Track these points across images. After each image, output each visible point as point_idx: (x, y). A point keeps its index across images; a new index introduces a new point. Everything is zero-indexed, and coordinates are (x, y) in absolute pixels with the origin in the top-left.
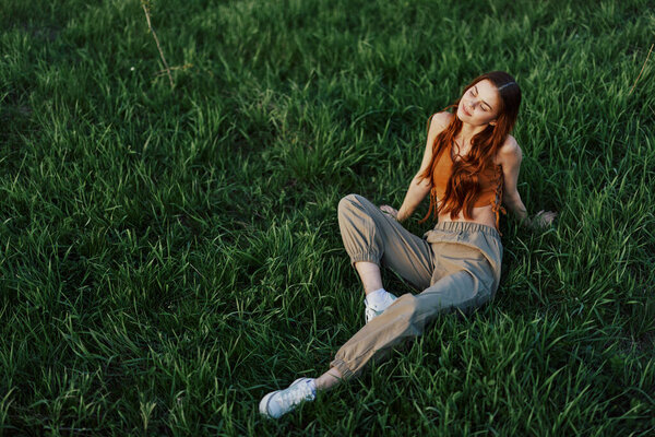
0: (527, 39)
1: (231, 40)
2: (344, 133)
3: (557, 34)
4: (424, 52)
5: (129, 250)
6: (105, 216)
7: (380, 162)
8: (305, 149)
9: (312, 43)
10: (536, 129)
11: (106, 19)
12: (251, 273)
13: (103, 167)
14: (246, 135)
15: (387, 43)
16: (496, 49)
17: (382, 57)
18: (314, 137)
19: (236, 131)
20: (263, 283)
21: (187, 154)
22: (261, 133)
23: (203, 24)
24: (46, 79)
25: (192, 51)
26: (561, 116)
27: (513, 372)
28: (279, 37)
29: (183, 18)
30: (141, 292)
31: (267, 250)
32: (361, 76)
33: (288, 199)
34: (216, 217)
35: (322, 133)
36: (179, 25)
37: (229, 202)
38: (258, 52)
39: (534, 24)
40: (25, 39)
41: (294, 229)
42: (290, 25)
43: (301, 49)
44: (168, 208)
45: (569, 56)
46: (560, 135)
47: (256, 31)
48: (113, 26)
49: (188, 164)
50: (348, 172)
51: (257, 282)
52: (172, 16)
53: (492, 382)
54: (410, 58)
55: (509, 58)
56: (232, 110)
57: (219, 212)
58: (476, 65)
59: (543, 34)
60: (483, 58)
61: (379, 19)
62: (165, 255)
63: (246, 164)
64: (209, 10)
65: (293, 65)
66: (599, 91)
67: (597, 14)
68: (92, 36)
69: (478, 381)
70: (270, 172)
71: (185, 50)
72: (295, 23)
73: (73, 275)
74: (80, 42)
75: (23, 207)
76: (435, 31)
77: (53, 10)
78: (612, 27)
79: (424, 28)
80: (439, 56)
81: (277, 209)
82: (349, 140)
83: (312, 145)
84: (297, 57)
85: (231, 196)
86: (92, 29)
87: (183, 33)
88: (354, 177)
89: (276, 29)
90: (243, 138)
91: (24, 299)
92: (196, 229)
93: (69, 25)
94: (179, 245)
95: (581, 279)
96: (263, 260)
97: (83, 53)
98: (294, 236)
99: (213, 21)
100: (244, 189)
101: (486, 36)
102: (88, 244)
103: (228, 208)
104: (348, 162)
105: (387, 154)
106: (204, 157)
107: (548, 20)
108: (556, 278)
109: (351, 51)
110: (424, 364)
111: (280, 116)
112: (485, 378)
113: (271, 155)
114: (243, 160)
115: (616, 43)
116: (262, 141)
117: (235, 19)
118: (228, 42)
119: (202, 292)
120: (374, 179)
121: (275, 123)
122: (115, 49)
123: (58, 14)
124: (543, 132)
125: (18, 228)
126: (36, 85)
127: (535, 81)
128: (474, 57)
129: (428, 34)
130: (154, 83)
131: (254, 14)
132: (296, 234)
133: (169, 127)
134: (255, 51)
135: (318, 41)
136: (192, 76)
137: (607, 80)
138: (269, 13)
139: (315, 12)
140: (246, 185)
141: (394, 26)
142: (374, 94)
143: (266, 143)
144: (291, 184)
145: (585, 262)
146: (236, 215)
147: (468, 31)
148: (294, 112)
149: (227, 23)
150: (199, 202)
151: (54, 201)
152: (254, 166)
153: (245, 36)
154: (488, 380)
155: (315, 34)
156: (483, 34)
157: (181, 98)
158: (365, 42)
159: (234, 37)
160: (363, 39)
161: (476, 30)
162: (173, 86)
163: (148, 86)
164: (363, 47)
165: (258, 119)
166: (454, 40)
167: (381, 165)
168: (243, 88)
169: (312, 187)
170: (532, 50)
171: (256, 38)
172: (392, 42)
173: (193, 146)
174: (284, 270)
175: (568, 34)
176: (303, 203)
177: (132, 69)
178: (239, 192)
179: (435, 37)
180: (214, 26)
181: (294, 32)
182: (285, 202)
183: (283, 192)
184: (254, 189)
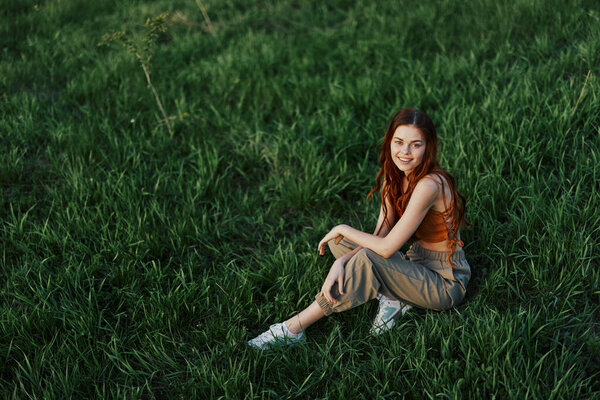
0: (475, 73)
1: (216, 90)
2: (329, 165)
3: (501, 66)
4: (388, 90)
5: (155, 280)
6: (131, 251)
7: (363, 188)
8: (297, 181)
9: (288, 89)
10: (496, 150)
11: (101, 78)
12: (264, 290)
13: (122, 209)
14: (242, 173)
15: (354, 85)
16: (450, 84)
17: (352, 96)
18: (303, 170)
19: (233, 169)
20: (277, 299)
21: (194, 192)
22: (255, 170)
23: (189, 77)
24: (58, 135)
25: (183, 101)
26: (516, 138)
27: (508, 358)
28: (259, 85)
29: (170, 72)
30: (173, 314)
31: (277, 270)
32: (337, 114)
33: (287, 225)
34: (226, 245)
35: (310, 166)
36: (167, 80)
37: (236, 231)
38: (242, 98)
39: (480, 60)
40: (34, 100)
41: (297, 251)
42: (266, 73)
43: (279, 93)
44: (184, 240)
45: (514, 85)
46: (517, 154)
47: (237, 81)
48: (109, 84)
49: (196, 201)
50: (336, 198)
51: (271, 299)
52: (160, 72)
53: (489, 369)
54: (376, 95)
55: (462, 90)
56: (227, 151)
57: (228, 241)
58: (435, 98)
59: (488, 67)
60: (440, 92)
61: (343, 63)
62: (188, 280)
63: (246, 198)
64: (192, 65)
65: (274, 109)
66: (545, 113)
67: (533, 47)
68: (91, 94)
69: (477, 369)
70: (268, 203)
71: (176, 101)
72: (271, 72)
73: (109, 303)
74: (81, 100)
75: (56, 248)
76: (394, 71)
77: (52, 73)
78: (547, 57)
79: (384, 68)
80: (402, 92)
81: (279, 235)
82: (334, 170)
83: (303, 177)
84: (277, 102)
85: (237, 227)
86: (90, 88)
87: (173, 87)
88: (342, 202)
89: (255, 77)
90: (239, 175)
91: (69, 327)
92: (210, 256)
93: (68, 86)
94: (198, 272)
95: (552, 276)
96: (274, 279)
97: (85, 109)
98: (298, 257)
99: (197, 75)
100: (247, 219)
101: (440, 72)
102: (119, 276)
103: (235, 237)
104: (335, 190)
105: (368, 180)
106: (208, 193)
107: (491, 55)
108: (530, 276)
109: (323, 92)
110: (428, 357)
111: (270, 154)
112: (483, 366)
113: (267, 188)
114: (243, 195)
115: (553, 70)
116: (256, 177)
117: (217, 71)
118: (212, 92)
119: (224, 310)
120: (359, 203)
121: (268, 161)
122: (113, 104)
123: (57, 77)
124: (503, 152)
125: (54, 267)
126: (49, 140)
127: (489, 109)
128: (432, 90)
129: (388, 73)
130: (154, 132)
131: (234, 66)
132: (300, 255)
133: (174, 169)
134: (238, 99)
135: (294, 86)
136: (188, 124)
137: (550, 103)
138: (247, 65)
139: (286, 61)
140: (248, 216)
141: (358, 68)
142: (350, 129)
143: (260, 178)
144: (287, 212)
145: (553, 261)
146: (243, 241)
147: (422, 69)
148: (283, 149)
149: (210, 75)
150: (209, 233)
151: (83, 241)
152: (253, 199)
153: (228, 85)
154: (486, 367)
155: (290, 80)
156: (436, 70)
157: (179, 143)
158: (336, 83)
159: (219, 88)
160: (333, 81)
161: (429, 68)
162: (172, 133)
163: (148, 135)
164: (335, 89)
165: (252, 158)
166: (412, 77)
167: (363, 191)
168: (234, 131)
169: (307, 214)
170: (481, 82)
171: (238, 87)
172: (359, 83)
173: (198, 184)
174: (293, 287)
175: (510, 66)
176: (300, 228)
177: (133, 121)
178: (243, 222)
179: (395, 76)
180: (199, 79)
181: (271, 80)
182: (285, 228)
183: (282, 219)
184: (256, 219)
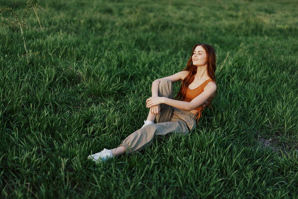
2: (111, 79)
12: (87, 123)
14: (67, 80)
19: (63, 77)
22: (73, 79)
27: (214, 145)
49: (47, 86)
50: (115, 93)
51: (91, 125)
63: (71, 89)
70: (80, 93)
82: (114, 81)
102: (12, 109)
104: (115, 90)
112: (200, 151)
113: (81, 86)
144: (92, 97)
152: (74, 90)
162: (29, 62)
165: (71, 74)
176: (98, 103)
177: (6, 56)
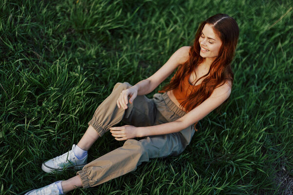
2: (109, 7)
7: (126, 31)
8: (84, 10)
18: (90, 4)
20: (44, 105)
31: (51, 79)
33: (68, 42)
34: (20, 45)
35: (96, 4)
37: (30, 33)
50: (106, 33)
51: (40, 103)
57: (23, 41)
63: (45, 10)
81: (60, 48)
83: (89, 9)
85: (32, 31)
88: (110, 37)
96: (47, 86)
98: (69, 73)
100: (41, 27)
103: (28, 38)
104: (108, 27)
105: (131, 27)
113: (62, 8)
114: (44, 7)
120: (121, 42)
132: (71, 72)
137: (255, 14)
144: (70, 31)
146: (33, 45)
150: (10, 31)
152: (50, 13)
169: (83, 38)
176: (76, 46)
178: (38, 28)
182: (66, 44)
183: (65, 36)
184: (48, 29)
